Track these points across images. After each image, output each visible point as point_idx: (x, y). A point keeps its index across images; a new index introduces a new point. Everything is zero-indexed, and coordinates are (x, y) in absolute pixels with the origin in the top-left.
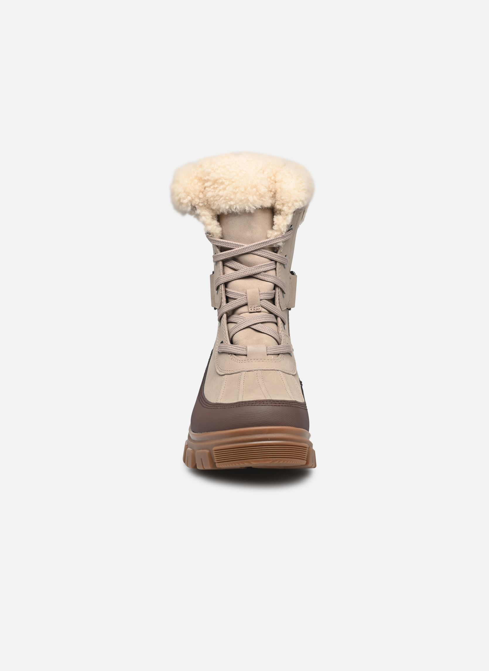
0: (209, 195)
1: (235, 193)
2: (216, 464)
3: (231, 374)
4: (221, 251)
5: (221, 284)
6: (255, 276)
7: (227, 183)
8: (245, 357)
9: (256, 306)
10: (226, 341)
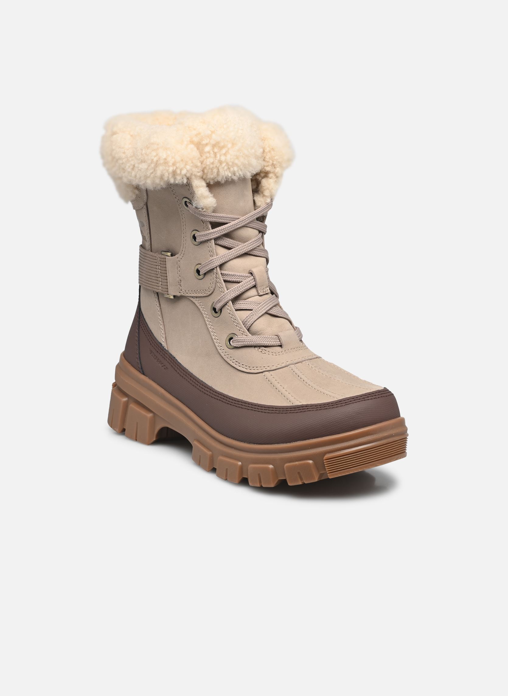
0: (209, 161)
1: (237, 157)
2: (328, 474)
3: (275, 370)
4: (213, 227)
5: (216, 267)
6: (251, 253)
7: (230, 146)
8: (279, 348)
9: (265, 287)
10: (243, 333)
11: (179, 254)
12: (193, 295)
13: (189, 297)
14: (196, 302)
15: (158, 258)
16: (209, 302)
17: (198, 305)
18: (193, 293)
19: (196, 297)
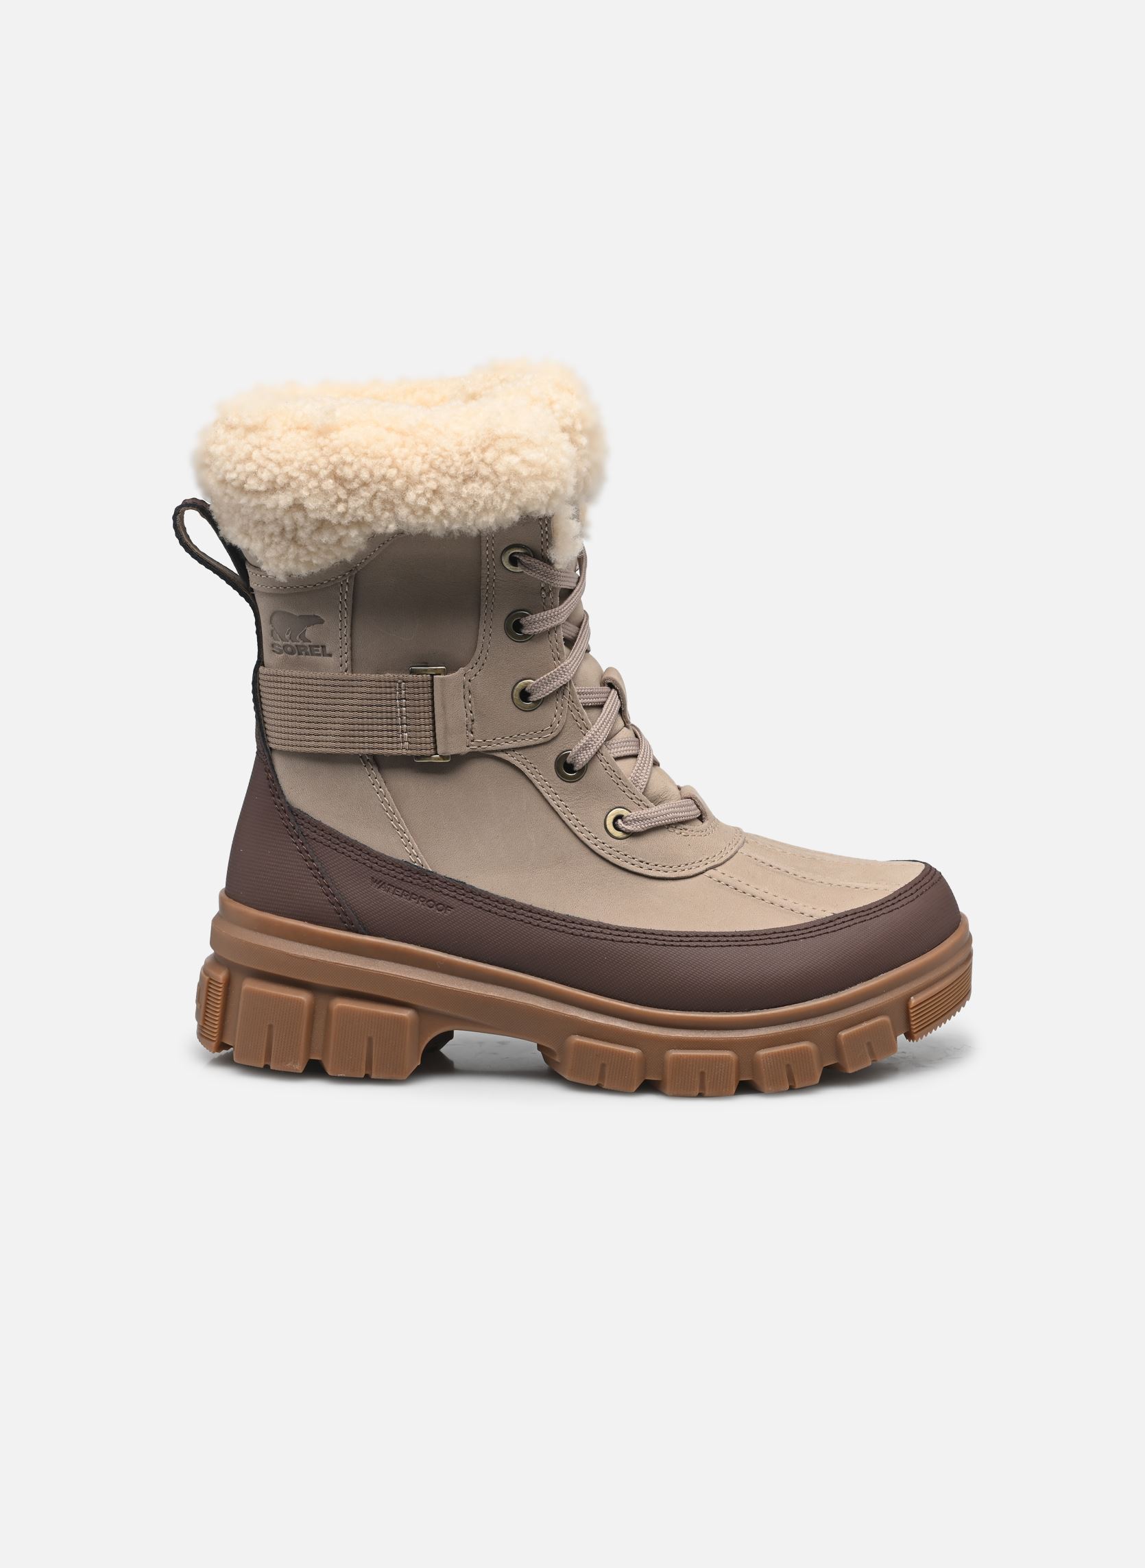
5: (572, 679)
8: (698, 823)
10: (640, 803)
11: (470, 665)
12: (506, 746)
13: (496, 751)
14: (512, 760)
15: (400, 683)
16: (551, 754)
17: (517, 764)
18: (506, 741)
19: (514, 749)
